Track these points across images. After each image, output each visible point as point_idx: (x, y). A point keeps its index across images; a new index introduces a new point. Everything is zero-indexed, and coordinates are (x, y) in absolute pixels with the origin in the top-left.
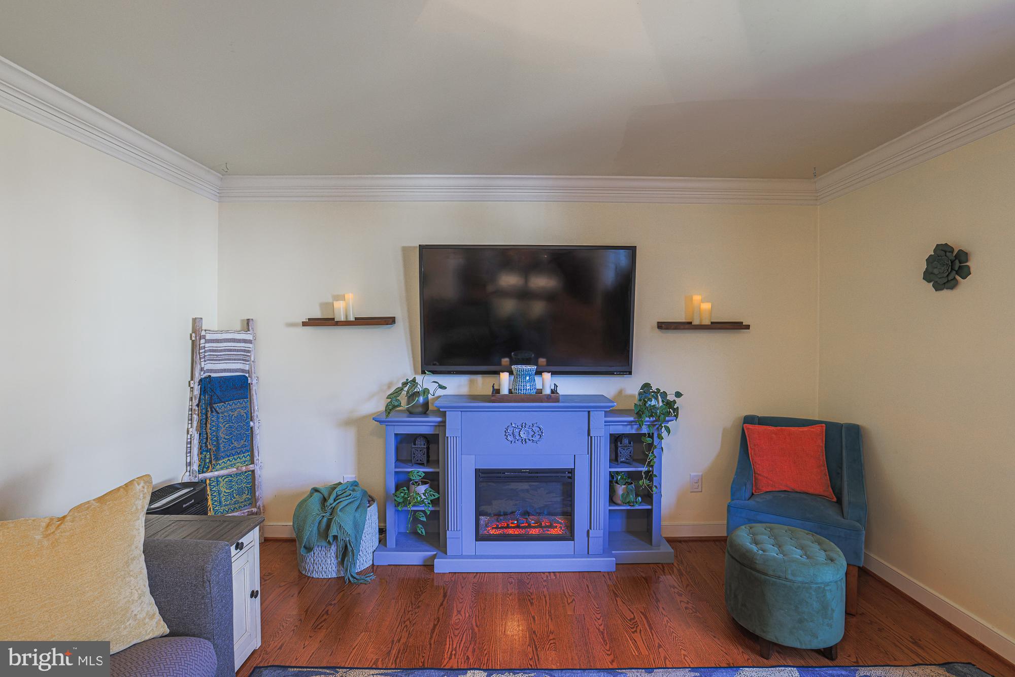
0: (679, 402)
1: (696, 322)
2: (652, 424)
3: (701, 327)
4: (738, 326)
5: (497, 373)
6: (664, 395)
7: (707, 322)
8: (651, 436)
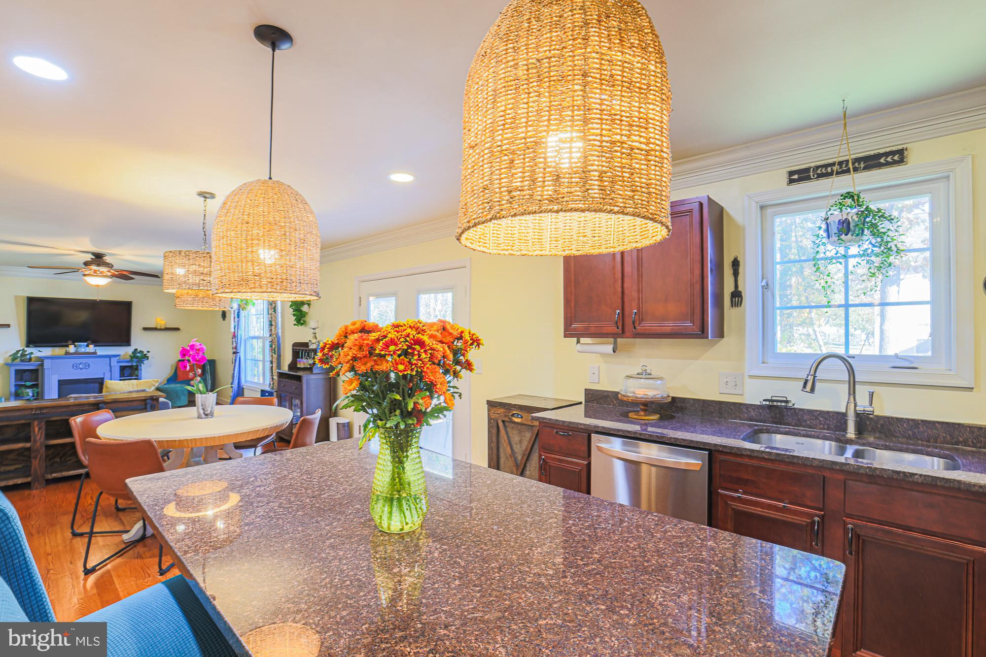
0: (148, 355)
1: (159, 327)
2: (138, 362)
3: (161, 329)
4: (177, 329)
5: (67, 346)
6: (143, 352)
7: (163, 327)
8: (137, 366)
